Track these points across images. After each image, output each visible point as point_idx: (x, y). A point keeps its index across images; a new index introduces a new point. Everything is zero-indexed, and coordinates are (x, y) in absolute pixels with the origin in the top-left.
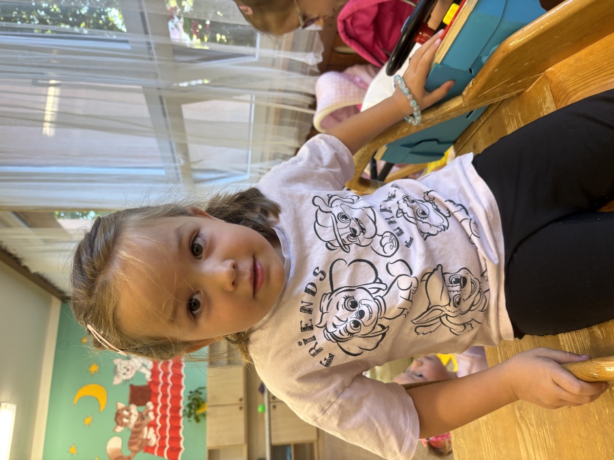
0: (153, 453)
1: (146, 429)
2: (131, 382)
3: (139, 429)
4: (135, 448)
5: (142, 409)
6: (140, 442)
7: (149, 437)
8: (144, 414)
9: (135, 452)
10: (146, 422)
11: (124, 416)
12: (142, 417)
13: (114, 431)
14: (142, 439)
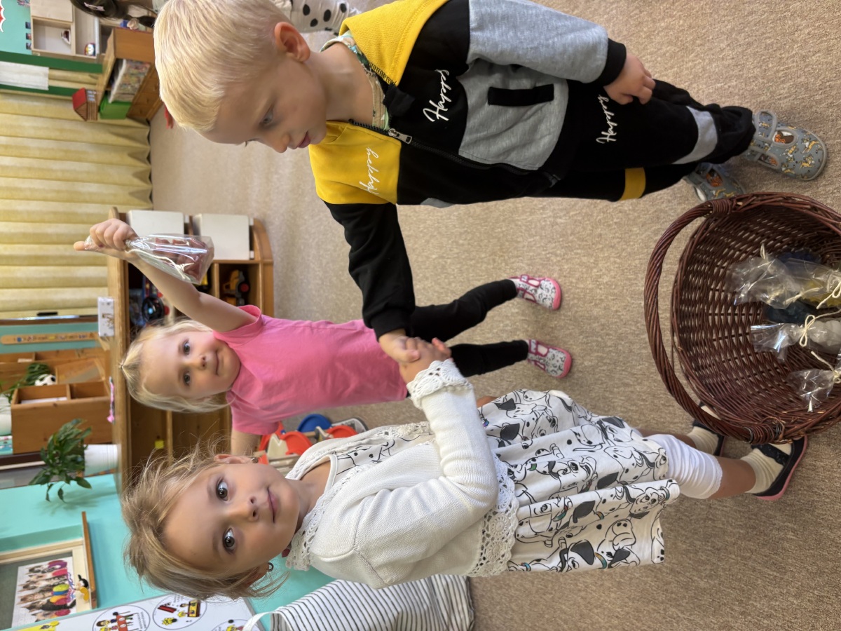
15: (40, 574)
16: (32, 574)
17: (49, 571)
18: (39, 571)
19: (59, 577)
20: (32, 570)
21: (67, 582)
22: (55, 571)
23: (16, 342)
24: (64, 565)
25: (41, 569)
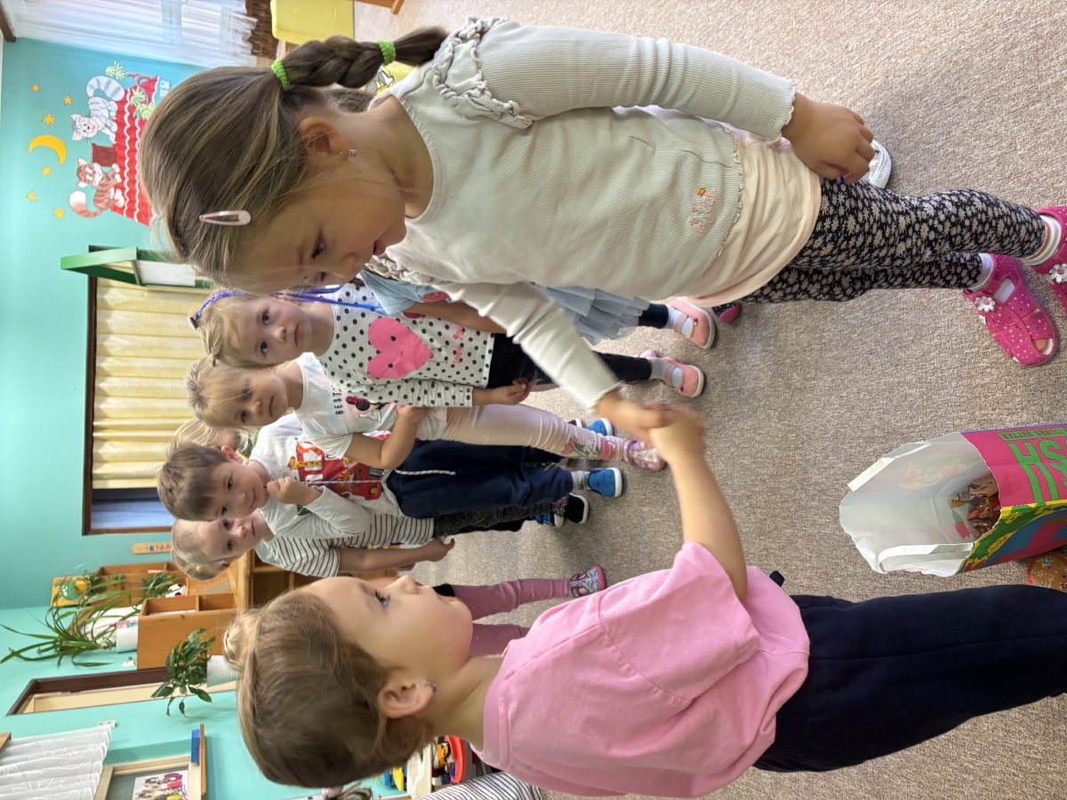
0: (122, 213)
1: (112, 189)
2: (93, 141)
3: (104, 189)
4: (101, 205)
5: (107, 169)
6: (106, 201)
7: (116, 198)
8: (110, 174)
9: (102, 209)
10: (112, 182)
11: (87, 173)
12: (107, 177)
13: (77, 185)
14: (109, 199)
15: (156, 785)
16: (148, 784)
17: (164, 782)
18: (154, 782)
19: (173, 788)
20: (148, 781)
21: (181, 793)
22: (170, 783)
23: (149, 551)
24: (179, 777)
25: (157, 780)
